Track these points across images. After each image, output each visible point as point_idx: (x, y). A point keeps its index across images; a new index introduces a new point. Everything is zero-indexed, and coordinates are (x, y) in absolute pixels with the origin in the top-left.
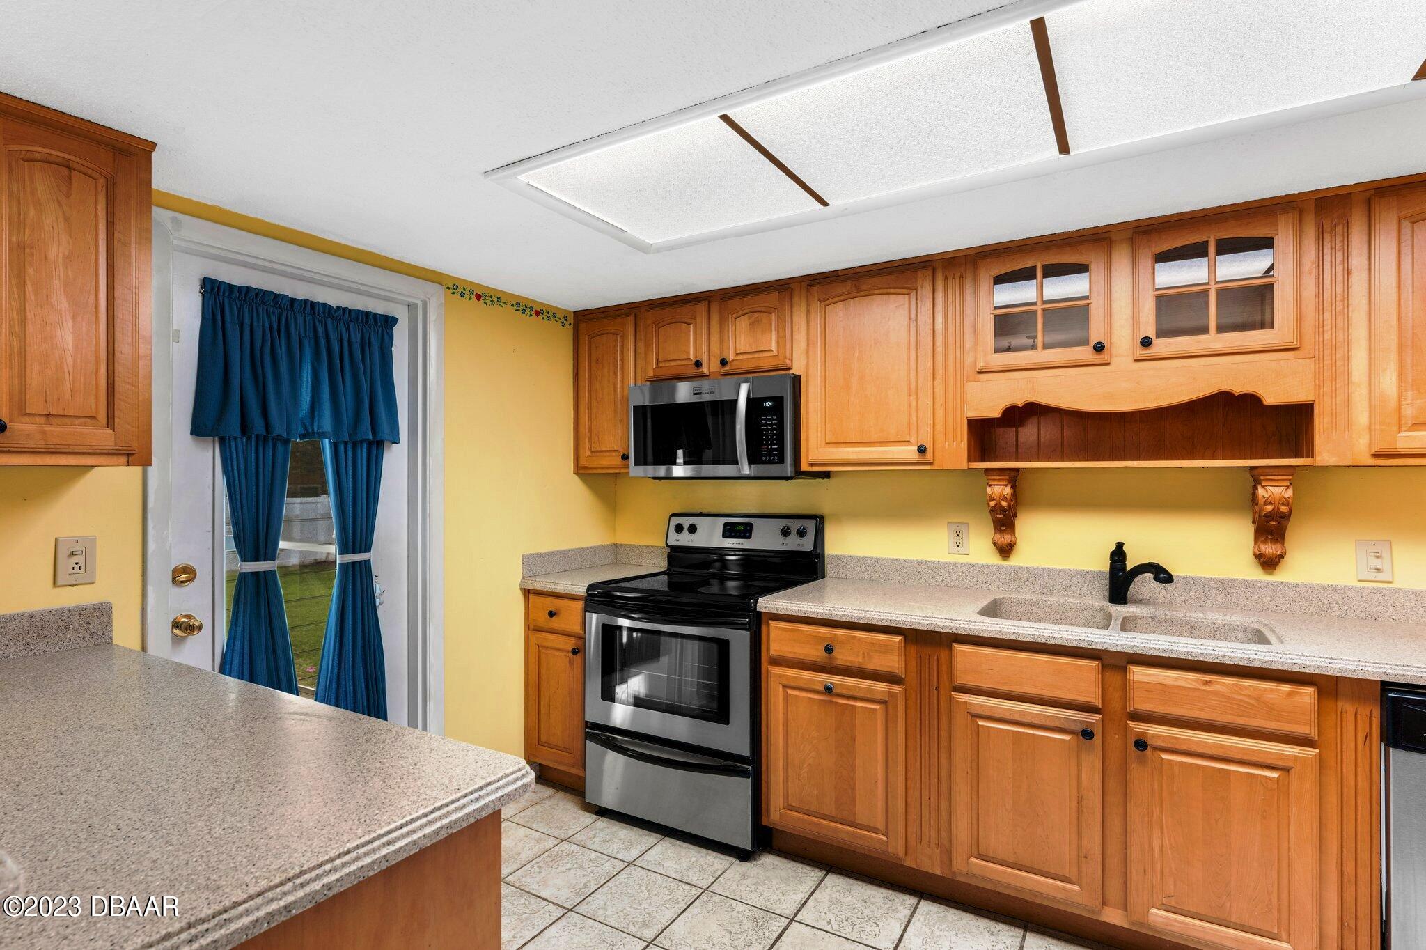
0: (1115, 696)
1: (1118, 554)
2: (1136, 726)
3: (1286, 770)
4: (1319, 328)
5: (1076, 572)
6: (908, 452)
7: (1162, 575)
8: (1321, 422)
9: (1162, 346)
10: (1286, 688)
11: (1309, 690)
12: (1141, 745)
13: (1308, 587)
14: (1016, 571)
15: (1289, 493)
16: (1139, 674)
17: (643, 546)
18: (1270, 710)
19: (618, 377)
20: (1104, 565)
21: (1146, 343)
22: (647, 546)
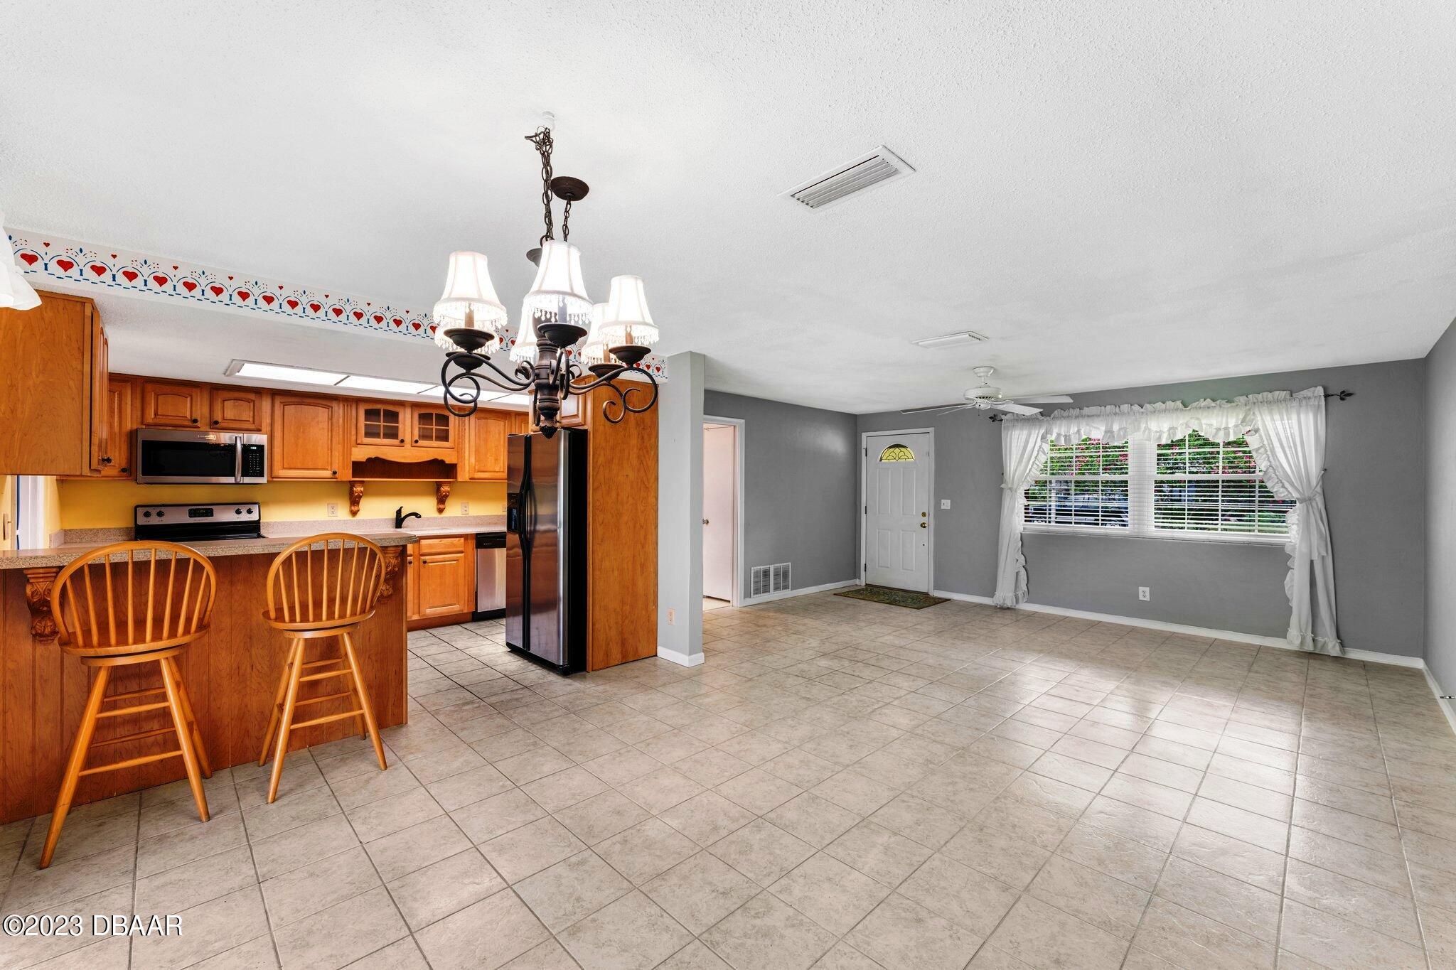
0: (417, 550)
1: (399, 512)
2: (422, 558)
3: (457, 560)
4: (458, 444)
5: (382, 520)
6: (328, 474)
7: (417, 515)
8: (459, 469)
9: (421, 443)
10: (458, 539)
11: (463, 539)
12: (425, 562)
13: (450, 517)
14: (359, 521)
15: (449, 489)
16: (423, 542)
17: (97, 530)
18: (455, 545)
19: (116, 419)
20: (394, 516)
21: (416, 441)
22: (102, 529)
